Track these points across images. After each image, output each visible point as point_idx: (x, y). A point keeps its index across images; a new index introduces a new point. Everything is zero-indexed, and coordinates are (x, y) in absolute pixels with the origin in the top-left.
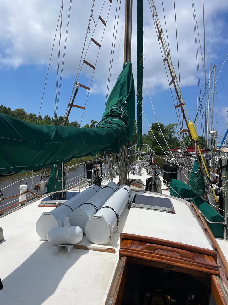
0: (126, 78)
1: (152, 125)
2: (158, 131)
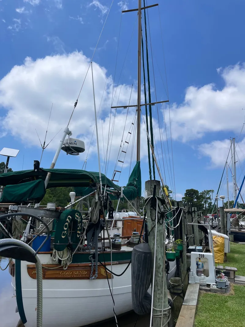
0: (137, 169)
1: (186, 191)
2: (193, 197)
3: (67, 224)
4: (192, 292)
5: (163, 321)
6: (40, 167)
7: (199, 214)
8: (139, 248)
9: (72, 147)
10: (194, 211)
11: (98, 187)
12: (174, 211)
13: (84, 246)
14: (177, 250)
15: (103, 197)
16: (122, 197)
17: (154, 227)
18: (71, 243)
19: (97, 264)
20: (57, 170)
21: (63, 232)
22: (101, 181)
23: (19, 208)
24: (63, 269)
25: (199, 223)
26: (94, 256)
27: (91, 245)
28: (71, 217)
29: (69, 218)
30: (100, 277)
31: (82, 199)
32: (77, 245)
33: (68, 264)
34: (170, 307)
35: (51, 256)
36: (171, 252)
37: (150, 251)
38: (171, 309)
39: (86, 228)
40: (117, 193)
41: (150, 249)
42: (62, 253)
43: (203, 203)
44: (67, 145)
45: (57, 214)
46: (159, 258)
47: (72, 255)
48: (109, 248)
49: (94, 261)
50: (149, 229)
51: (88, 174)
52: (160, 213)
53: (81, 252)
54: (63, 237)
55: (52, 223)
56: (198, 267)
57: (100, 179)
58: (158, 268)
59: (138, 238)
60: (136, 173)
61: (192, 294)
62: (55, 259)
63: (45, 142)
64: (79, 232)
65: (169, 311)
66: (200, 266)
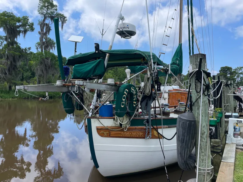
0: (179, 50)
1: (221, 68)
2: (227, 73)
3: (125, 96)
4: (229, 151)
5: (206, 178)
6: (100, 49)
7: (234, 86)
8: (184, 116)
9: (125, 31)
10: (231, 84)
11: (150, 64)
12: (214, 84)
13: (139, 113)
14: (218, 117)
15: (154, 73)
16: (170, 73)
17: (198, 98)
18: (129, 111)
19: (150, 127)
20: (114, 51)
21: (122, 103)
22: (152, 59)
23: (84, 83)
24: (124, 131)
25: (234, 93)
26: (148, 121)
27: (145, 112)
28: (128, 91)
29: (126, 91)
30: (153, 137)
31: (135, 76)
32: (134, 112)
33: (128, 127)
34: (213, 167)
35: (114, 121)
36: (212, 119)
37: (194, 120)
38: (213, 168)
39: (140, 99)
40: (166, 70)
41: (194, 118)
42: (122, 119)
43: (235, 77)
44: (121, 30)
45: (116, 88)
46: (203, 126)
47: (131, 120)
48: (160, 114)
49: (148, 125)
50: (194, 100)
51: (140, 53)
52: (205, 85)
53: (137, 118)
54: (122, 106)
55: (113, 94)
56: (235, 131)
57: (152, 57)
58: (202, 134)
59: (184, 107)
60: (179, 54)
61: (230, 153)
62: (117, 123)
63: (103, 29)
64: (135, 103)
65: (212, 170)
66: (237, 130)
